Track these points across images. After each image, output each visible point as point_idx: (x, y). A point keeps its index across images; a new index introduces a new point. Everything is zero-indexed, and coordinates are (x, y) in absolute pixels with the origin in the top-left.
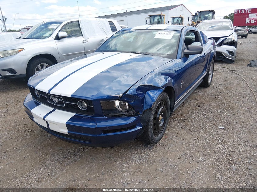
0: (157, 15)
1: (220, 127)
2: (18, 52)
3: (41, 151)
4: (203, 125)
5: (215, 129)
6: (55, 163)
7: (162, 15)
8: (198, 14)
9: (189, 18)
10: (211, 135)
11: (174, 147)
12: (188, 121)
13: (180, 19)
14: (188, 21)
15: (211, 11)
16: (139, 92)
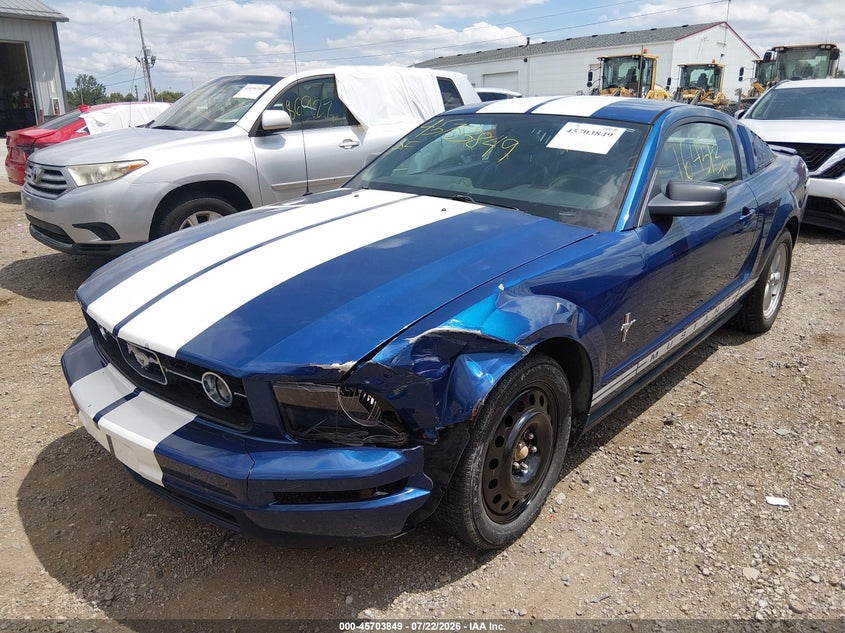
0: (629, 58)
1: (772, 500)
2: (128, 173)
3: (116, 516)
4: (706, 484)
5: (751, 505)
6: (140, 570)
7: (646, 56)
8: (774, 55)
9: (742, 70)
10: (729, 530)
11: (572, 563)
12: (654, 461)
13: (712, 71)
14: (741, 79)
15: (825, 49)
16: (426, 359)
